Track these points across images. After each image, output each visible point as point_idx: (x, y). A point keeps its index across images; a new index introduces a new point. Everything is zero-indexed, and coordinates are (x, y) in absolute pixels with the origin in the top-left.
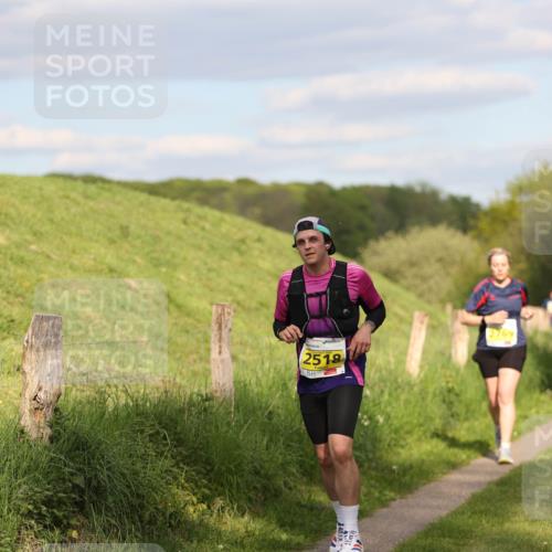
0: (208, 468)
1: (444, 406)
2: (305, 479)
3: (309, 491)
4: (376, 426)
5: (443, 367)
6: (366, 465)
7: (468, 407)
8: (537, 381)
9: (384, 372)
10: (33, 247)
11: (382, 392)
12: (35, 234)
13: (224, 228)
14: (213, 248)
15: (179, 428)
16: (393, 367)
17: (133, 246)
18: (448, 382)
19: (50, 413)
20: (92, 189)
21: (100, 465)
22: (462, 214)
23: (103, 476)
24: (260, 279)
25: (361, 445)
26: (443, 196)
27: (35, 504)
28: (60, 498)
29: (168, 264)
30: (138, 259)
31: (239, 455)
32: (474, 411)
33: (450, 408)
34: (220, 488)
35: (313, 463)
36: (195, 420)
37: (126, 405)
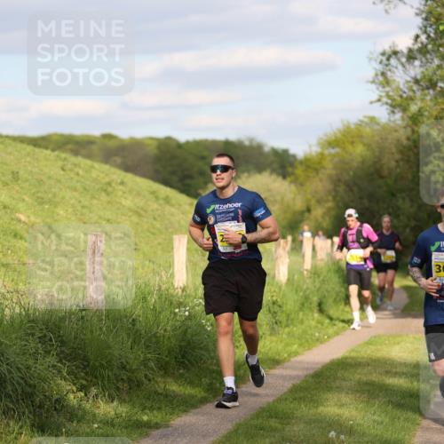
0: (85, 363)
1: (270, 315)
2: (162, 373)
3: (164, 382)
6: (209, 361)
7: (288, 316)
13: (94, 174)
14: (85, 189)
15: (62, 332)
17: (22, 188)
18: (272, 296)
22: (282, 163)
24: (123, 215)
25: (205, 346)
26: (266, 149)
29: (50, 202)
30: (27, 199)
31: (110, 353)
32: (292, 320)
33: (274, 318)
34: (94, 380)
35: (167, 359)
36: (75, 326)
37: (20, 314)
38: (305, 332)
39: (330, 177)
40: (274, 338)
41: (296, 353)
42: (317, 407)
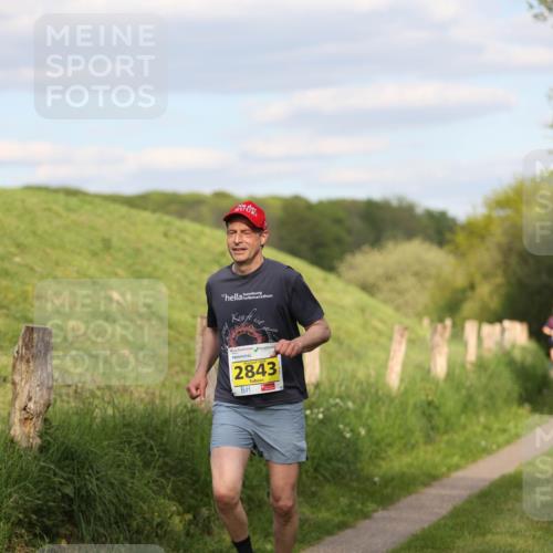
0: (194, 478)
1: (424, 419)
4: (357, 439)
5: (423, 379)
6: (348, 477)
7: (447, 421)
8: (515, 395)
9: (365, 385)
10: (17, 259)
11: (363, 405)
12: (18, 246)
13: (204, 241)
14: (194, 261)
15: (165, 439)
16: (372, 380)
17: (115, 259)
18: (427, 396)
19: (39, 423)
20: (74, 201)
21: (89, 475)
22: (439, 229)
23: (92, 485)
25: (343, 457)
26: (419, 210)
27: (25, 512)
28: (50, 508)
29: (150, 276)
30: (120, 271)
32: (453, 425)
33: (430, 422)
34: (206, 499)
36: (181, 431)
37: (114, 416)
38: (467, 440)
39: (499, 246)
40: (430, 448)
41: (457, 467)
42: (484, 535)
